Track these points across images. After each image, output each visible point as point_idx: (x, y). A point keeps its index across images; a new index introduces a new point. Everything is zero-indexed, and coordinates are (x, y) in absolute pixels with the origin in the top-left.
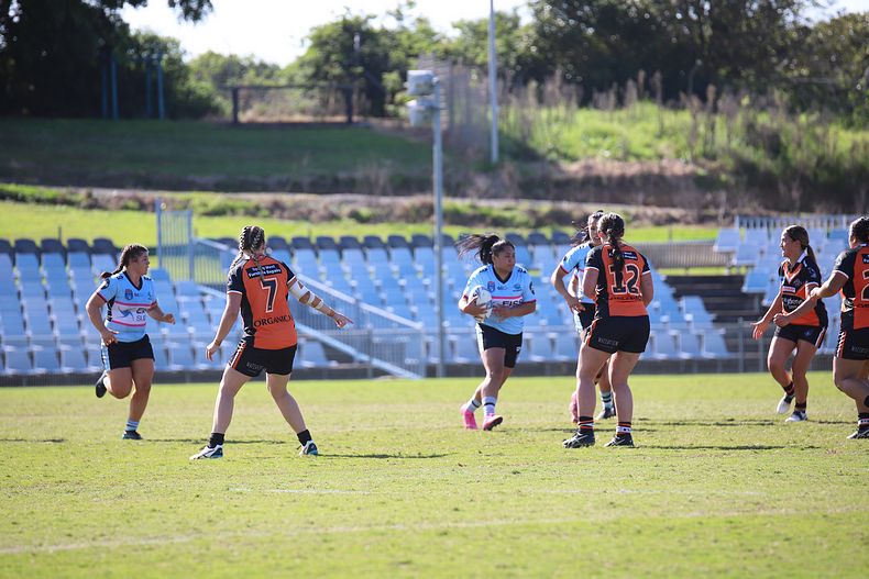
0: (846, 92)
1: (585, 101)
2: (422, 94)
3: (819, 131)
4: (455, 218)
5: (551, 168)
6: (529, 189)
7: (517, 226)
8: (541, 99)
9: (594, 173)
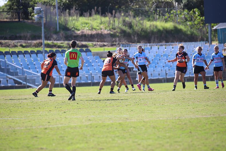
0: (148, 12)
1: (81, 15)
2: (38, 14)
3: (141, 22)
4: (48, 46)
5: (73, 32)
6: (67, 38)
7: (64, 48)
8: (70, 14)
9: (84, 33)
